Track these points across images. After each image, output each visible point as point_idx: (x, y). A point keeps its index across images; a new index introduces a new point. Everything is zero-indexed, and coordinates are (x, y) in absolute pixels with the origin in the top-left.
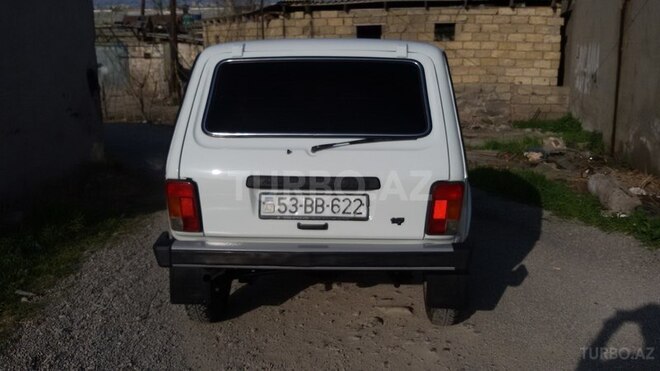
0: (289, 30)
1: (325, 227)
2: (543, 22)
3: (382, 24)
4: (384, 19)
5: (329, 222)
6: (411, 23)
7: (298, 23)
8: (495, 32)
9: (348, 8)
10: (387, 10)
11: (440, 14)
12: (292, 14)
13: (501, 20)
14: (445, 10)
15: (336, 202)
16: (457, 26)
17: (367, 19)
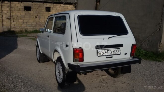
0: (3, 6)
1: (112, 57)
2: (71, 8)
3: (31, 6)
4: (32, 5)
5: (113, 56)
6: (39, 6)
7: (6, 5)
8: (60, 10)
9: (22, 1)
10: (33, 3)
11: (47, 5)
12: (4, 2)
13: (61, 7)
14: (48, 4)
15: (114, 51)
16: (51, 8)
17: (27, 5)
